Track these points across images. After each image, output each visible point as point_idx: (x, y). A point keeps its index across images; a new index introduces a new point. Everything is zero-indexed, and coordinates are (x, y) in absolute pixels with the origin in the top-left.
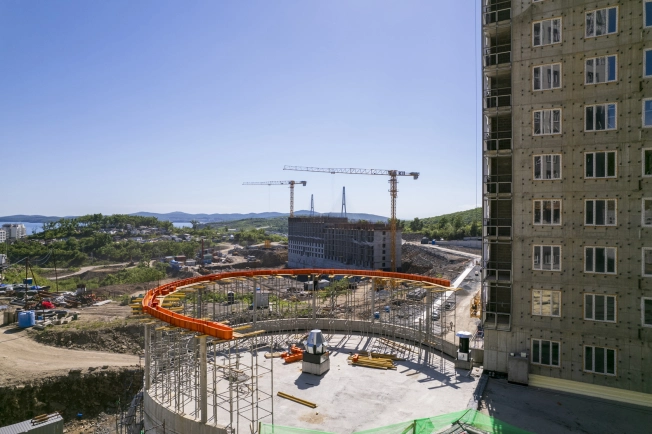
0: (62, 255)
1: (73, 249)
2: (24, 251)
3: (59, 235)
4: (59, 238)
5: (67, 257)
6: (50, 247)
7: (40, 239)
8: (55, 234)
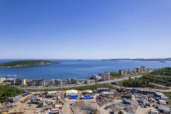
0: (162, 81)
1: (166, 80)
2: (151, 78)
3: (159, 73)
4: (159, 75)
5: (164, 83)
6: (158, 78)
7: (154, 74)
8: (158, 73)
